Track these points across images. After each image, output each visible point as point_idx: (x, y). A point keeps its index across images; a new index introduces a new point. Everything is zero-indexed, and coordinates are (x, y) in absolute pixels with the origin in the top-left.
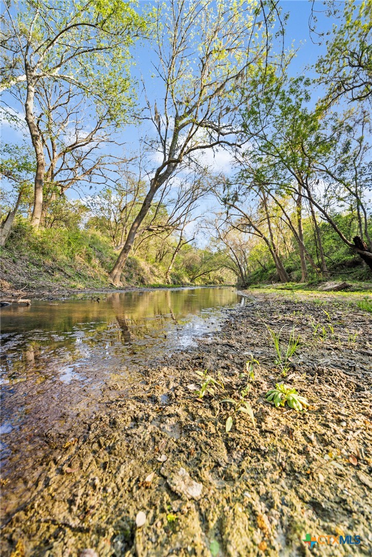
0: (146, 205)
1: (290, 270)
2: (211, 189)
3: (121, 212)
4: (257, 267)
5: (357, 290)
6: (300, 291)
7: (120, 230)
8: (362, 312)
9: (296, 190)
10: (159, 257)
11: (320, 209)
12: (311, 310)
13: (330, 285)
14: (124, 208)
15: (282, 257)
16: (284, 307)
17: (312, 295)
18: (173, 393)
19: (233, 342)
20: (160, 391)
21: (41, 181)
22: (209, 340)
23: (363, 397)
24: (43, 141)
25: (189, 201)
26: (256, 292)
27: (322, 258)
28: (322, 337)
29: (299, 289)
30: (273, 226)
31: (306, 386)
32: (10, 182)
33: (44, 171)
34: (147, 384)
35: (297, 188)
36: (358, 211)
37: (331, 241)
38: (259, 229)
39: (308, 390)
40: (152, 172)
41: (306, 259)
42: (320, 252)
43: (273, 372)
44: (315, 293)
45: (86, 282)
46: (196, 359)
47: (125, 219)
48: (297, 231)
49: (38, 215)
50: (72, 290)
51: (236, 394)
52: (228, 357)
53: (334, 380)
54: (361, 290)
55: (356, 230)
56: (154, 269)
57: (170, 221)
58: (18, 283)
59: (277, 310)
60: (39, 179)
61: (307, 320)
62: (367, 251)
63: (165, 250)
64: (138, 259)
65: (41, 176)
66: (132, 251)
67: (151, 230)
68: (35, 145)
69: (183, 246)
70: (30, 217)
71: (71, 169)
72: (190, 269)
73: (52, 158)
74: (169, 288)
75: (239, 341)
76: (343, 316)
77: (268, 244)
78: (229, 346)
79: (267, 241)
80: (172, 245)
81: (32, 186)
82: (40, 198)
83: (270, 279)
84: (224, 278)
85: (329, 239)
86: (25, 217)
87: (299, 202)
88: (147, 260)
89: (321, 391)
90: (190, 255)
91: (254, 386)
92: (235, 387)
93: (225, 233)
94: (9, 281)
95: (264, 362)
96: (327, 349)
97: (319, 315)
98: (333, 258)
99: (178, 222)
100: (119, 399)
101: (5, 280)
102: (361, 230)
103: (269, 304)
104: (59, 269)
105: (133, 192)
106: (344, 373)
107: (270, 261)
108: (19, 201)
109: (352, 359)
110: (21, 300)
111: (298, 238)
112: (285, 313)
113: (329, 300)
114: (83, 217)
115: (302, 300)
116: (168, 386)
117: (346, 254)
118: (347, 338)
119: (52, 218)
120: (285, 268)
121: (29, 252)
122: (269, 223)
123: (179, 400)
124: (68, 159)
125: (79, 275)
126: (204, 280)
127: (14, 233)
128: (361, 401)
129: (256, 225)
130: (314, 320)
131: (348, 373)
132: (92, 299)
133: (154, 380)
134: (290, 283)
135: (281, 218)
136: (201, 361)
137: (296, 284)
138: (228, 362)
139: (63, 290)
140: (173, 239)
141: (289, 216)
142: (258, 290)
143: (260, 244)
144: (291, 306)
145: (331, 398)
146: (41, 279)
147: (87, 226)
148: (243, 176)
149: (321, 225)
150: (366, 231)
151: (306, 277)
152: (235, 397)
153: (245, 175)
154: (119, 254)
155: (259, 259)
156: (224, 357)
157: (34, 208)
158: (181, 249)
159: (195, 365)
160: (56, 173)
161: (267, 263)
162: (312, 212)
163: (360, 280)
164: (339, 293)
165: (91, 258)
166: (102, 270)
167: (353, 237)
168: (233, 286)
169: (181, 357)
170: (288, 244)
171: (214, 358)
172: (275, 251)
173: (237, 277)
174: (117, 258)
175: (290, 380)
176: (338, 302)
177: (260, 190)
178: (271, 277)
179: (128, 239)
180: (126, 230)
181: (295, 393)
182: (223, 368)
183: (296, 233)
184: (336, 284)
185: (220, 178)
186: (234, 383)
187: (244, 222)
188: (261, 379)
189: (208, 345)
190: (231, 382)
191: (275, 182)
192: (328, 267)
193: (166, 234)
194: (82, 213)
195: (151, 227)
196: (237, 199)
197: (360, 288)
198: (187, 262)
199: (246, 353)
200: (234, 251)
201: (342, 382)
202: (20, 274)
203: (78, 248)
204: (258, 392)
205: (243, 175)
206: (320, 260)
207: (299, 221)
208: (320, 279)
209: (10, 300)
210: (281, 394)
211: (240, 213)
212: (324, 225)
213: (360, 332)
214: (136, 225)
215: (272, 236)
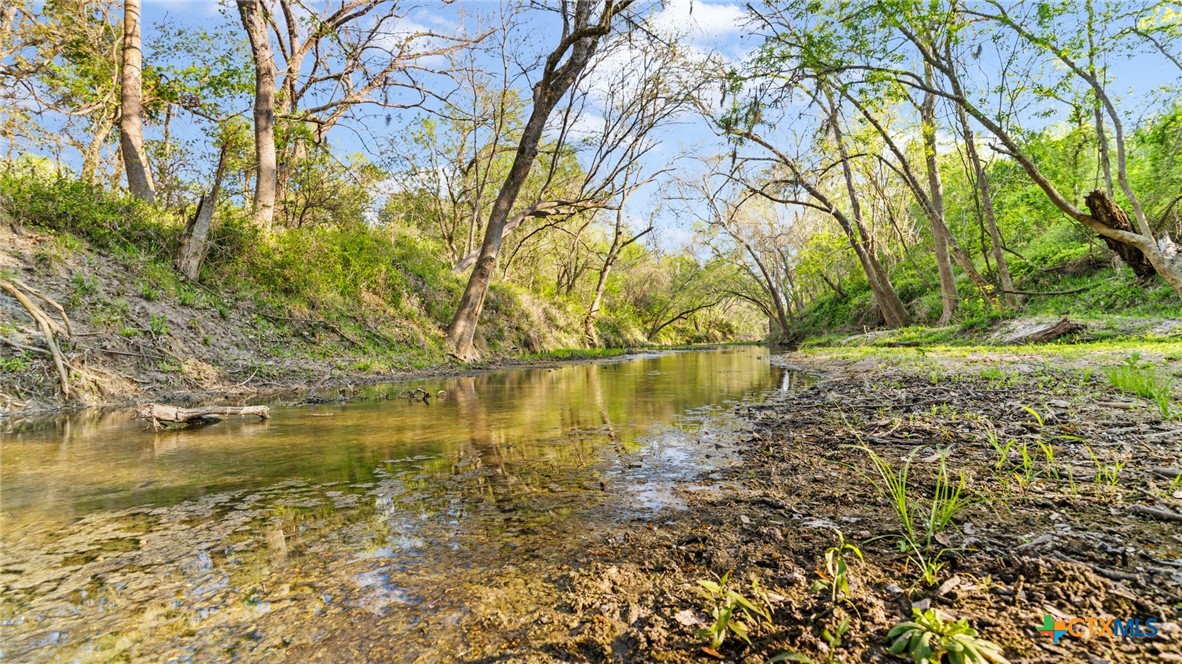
0: (526, 151)
1: (908, 295)
2: (688, 97)
3: (465, 173)
4: (820, 291)
5: (1102, 338)
6: (941, 348)
7: (466, 221)
8: (1122, 398)
9: (919, 79)
10: (564, 281)
11: (990, 126)
12: (979, 399)
13: (1023, 327)
14: (471, 165)
15: (885, 260)
16: (902, 394)
17: (974, 358)
18: (641, 635)
19: (776, 494)
20: (607, 629)
21: (269, 113)
22: (715, 493)
23: (1160, 640)
24: (266, 15)
25: (635, 132)
26: (822, 356)
27: (998, 257)
28: (1020, 472)
29: (937, 342)
30: (859, 179)
31: (993, 613)
32: (199, 121)
33: (273, 89)
34: (572, 610)
35: (921, 73)
36: (1099, 122)
37: (1023, 209)
38: (821, 190)
39: (1001, 621)
40: (536, 65)
41: (953, 262)
42: (992, 241)
43: (897, 573)
44: (983, 352)
45: (392, 354)
46: (688, 543)
47: (474, 192)
48: (926, 188)
49: (269, 198)
50: (362, 375)
51: (807, 634)
52: (772, 537)
53: (1070, 592)
54: (1112, 337)
55: (1092, 175)
56: (554, 311)
57: (588, 188)
58: (236, 366)
59: (885, 403)
60: (264, 107)
61: (971, 428)
62: (1126, 229)
63: (581, 261)
64: (514, 288)
65: (267, 101)
66: (498, 269)
67: (543, 215)
68: (248, 25)
69: (625, 249)
70: (249, 205)
71: (338, 77)
72: (644, 306)
73: (288, 55)
74: (595, 357)
75: (791, 491)
76: (1071, 412)
77: (847, 229)
78: (768, 504)
79: (843, 222)
80: (597, 249)
81: (248, 127)
82: (269, 157)
83: (856, 319)
84: (734, 324)
85: (1015, 205)
86: (238, 206)
87: (927, 111)
88: (536, 291)
89: (1038, 626)
90: (643, 270)
91: (852, 613)
92: (798, 616)
93: (732, 210)
94: (215, 362)
95: (870, 549)
96: (1037, 506)
97: (1003, 412)
98: (1028, 254)
99: (607, 189)
100: (509, 651)
101: (205, 360)
102: (1107, 174)
103: (860, 386)
104: (326, 327)
105: (490, 121)
106: (1095, 571)
107: (855, 273)
108: (221, 168)
109: (1111, 533)
110: (246, 410)
111: (929, 205)
112: (909, 410)
113: (1026, 368)
114: (372, 194)
115: (951, 372)
116: (625, 615)
117: (1066, 240)
118: (1088, 472)
119: (302, 201)
120: (897, 290)
121: (255, 291)
122: (847, 173)
123: (658, 652)
124: (328, 52)
125: (374, 338)
126: (682, 332)
127: (217, 246)
128: (1155, 652)
129: (811, 180)
130: (990, 425)
131: (1106, 571)
132: (412, 395)
133: (589, 600)
134: (912, 328)
135: (880, 158)
136: (702, 547)
137: (928, 330)
138: (770, 549)
139: (340, 377)
140: (599, 232)
141: (902, 152)
142: (826, 350)
143: (824, 230)
144: (921, 391)
145: (1067, 642)
146: (287, 353)
147: (385, 216)
148: (771, 56)
149: (991, 168)
150: (1121, 176)
151: (954, 309)
152: (803, 643)
153: (777, 52)
154: (466, 281)
155: (825, 270)
156: (760, 535)
157: (258, 182)
158: (619, 257)
159: (687, 558)
160: (303, 91)
161: (847, 278)
162: (967, 135)
163: (1109, 308)
164: (1050, 348)
165: (400, 295)
166: (429, 324)
167: (1085, 192)
168: (759, 344)
169: (649, 539)
170: (903, 223)
171: (733, 538)
172: (866, 246)
173: (767, 321)
174: (462, 291)
175: (946, 595)
176: (1052, 372)
177: (819, 86)
178: (859, 315)
179: (487, 241)
180: (479, 220)
181: (968, 633)
182: (761, 564)
183: (922, 194)
184: (1039, 324)
185: (710, 65)
186: (795, 605)
187: (779, 176)
188: (866, 595)
189: (712, 504)
190: (788, 604)
191: (857, 62)
192: (1016, 279)
193: (578, 221)
194: (370, 186)
195: (539, 207)
196: (758, 120)
197: (1109, 332)
198: (637, 289)
199: (817, 523)
200: (758, 254)
201: (1093, 599)
202: (237, 345)
203: (367, 272)
204: (863, 629)
205: (771, 50)
206: (993, 262)
207: (931, 161)
208: (994, 313)
209: (220, 409)
210: (928, 636)
211: (769, 153)
212: (1002, 168)
213: (1127, 454)
214: (504, 205)
215: (856, 206)
